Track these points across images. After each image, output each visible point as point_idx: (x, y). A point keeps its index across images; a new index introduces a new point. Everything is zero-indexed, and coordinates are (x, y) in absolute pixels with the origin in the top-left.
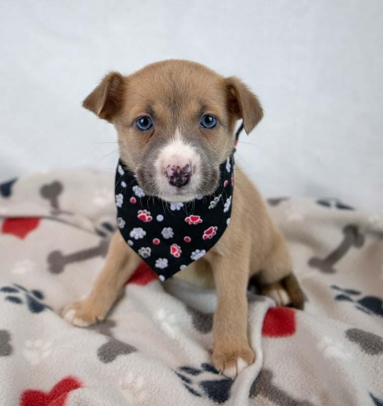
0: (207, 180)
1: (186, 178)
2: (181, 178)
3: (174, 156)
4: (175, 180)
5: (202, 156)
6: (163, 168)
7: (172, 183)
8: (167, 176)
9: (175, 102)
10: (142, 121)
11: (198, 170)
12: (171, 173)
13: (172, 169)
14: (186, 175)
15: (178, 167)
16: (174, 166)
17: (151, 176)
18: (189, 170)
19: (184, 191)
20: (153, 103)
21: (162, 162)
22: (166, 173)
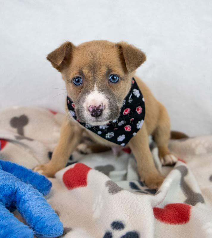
0: (113, 112)
1: (100, 112)
2: (97, 112)
3: (93, 100)
4: (94, 114)
5: (109, 99)
6: (87, 107)
7: (92, 115)
8: (90, 111)
9: (94, 68)
10: (77, 80)
11: (107, 107)
12: (91, 110)
13: (92, 108)
14: (100, 110)
15: (95, 106)
16: (93, 106)
17: (82, 112)
18: (101, 108)
19: (100, 119)
20: (82, 68)
21: (87, 103)
22: (89, 110)
